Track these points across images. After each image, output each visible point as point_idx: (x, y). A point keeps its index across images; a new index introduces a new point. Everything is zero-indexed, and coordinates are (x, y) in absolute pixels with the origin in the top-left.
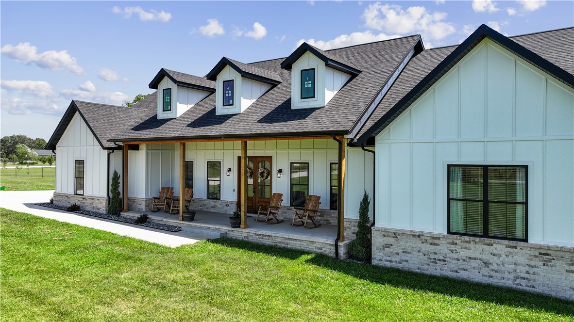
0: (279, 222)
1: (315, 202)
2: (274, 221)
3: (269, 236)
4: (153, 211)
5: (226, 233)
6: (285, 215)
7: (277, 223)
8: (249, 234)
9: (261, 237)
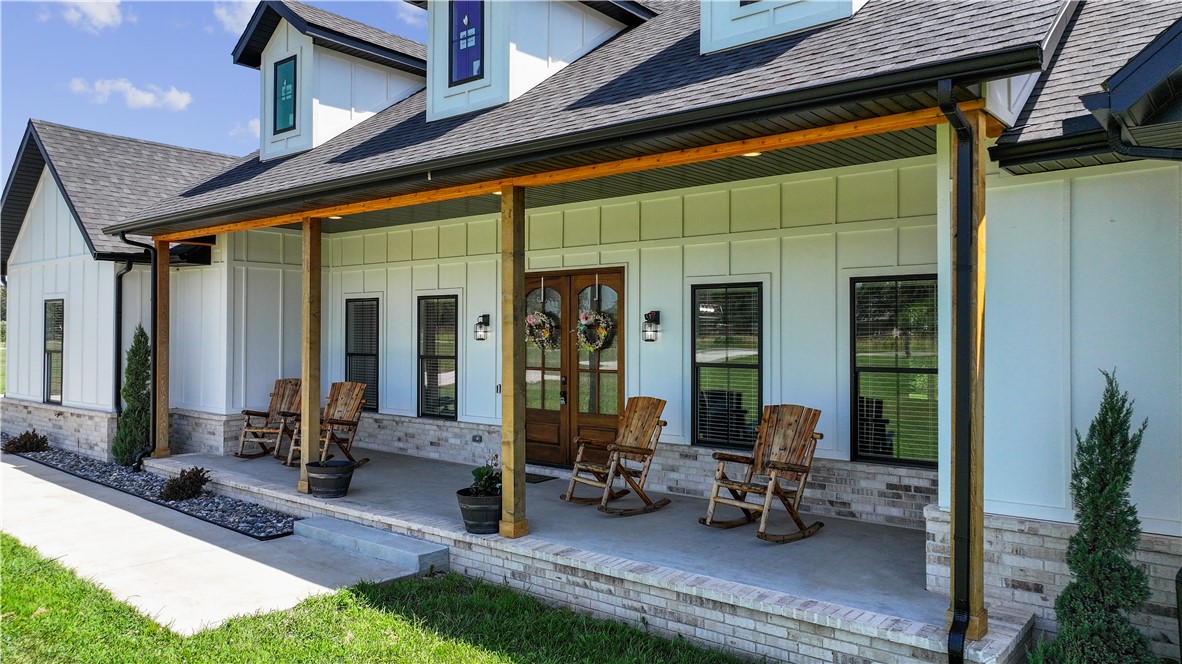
0: (654, 505)
1: (799, 434)
2: (632, 501)
3: (612, 579)
4: (243, 456)
5: (447, 552)
6: (673, 475)
7: (645, 511)
8: (529, 562)
9: (580, 581)
